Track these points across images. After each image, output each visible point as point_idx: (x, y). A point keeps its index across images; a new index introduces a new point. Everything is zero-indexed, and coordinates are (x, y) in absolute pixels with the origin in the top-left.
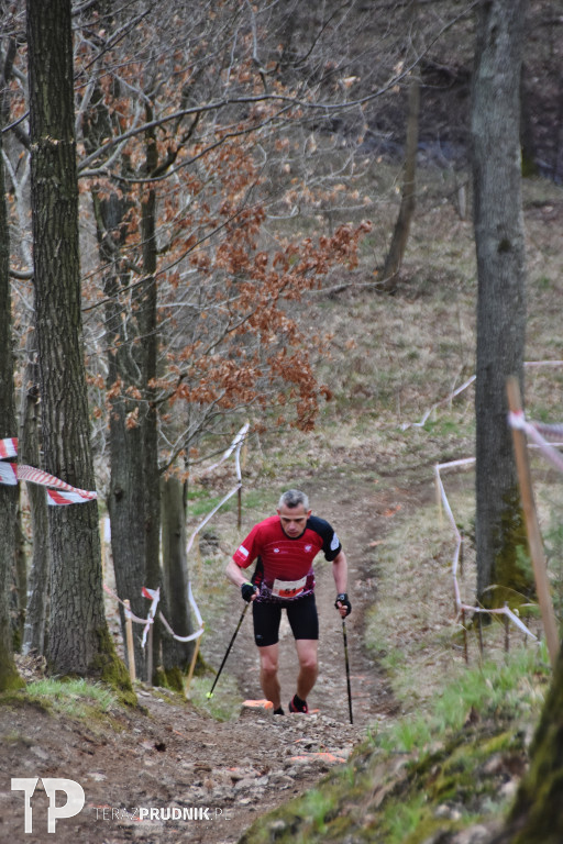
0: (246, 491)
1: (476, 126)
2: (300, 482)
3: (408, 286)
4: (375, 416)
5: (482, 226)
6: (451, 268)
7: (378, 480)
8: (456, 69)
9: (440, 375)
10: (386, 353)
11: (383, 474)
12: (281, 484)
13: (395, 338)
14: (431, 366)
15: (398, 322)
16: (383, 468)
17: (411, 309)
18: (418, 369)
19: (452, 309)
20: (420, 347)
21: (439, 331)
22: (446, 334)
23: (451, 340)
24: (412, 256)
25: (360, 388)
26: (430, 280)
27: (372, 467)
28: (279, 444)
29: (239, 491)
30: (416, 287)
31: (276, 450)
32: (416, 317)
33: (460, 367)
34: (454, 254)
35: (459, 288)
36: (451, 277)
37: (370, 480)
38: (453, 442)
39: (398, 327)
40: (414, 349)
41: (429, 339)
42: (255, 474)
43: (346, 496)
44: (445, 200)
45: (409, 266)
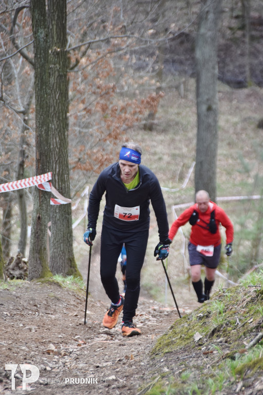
3: (158, 127)
5: (200, 99)
6: (177, 119)
9: (173, 167)
10: (148, 157)
13: (152, 150)
14: (168, 163)
15: (154, 143)
17: (161, 137)
18: (163, 164)
19: (178, 138)
20: (164, 154)
21: (172, 147)
22: (175, 149)
23: (177, 152)
24: (160, 113)
26: (168, 125)
30: (162, 128)
32: (162, 141)
33: (182, 164)
34: (178, 114)
35: (181, 129)
36: (177, 124)
40: (161, 155)
41: (167, 151)
44: (174, 90)
45: (159, 119)
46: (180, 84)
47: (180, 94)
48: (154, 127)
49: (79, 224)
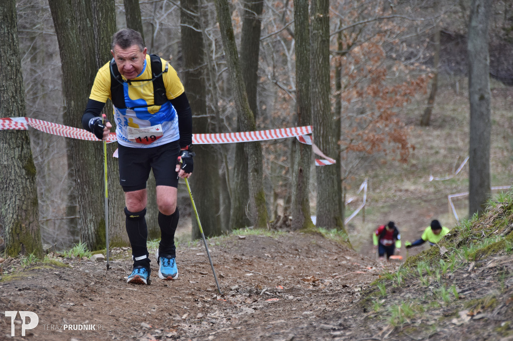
0: (366, 208)
1: (470, 47)
2: (388, 204)
3: (434, 124)
4: (421, 177)
5: (472, 89)
6: (453, 116)
7: (423, 204)
8: (454, 34)
9: (449, 160)
10: (425, 151)
11: (425, 201)
12: (381, 205)
13: (429, 145)
14: (445, 156)
15: (430, 138)
16: (425, 199)
17: (436, 133)
18: (439, 157)
19: (454, 133)
20: (440, 148)
21: (448, 141)
22: (451, 143)
23: (453, 146)
24: (436, 110)
25: (414, 165)
26: (444, 121)
27: (420, 198)
28: (379, 188)
29: (364, 208)
30: (438, 124)
31: (378, 191)
32: (438, 136)
33: (458, 157)
34: (454, 110)
35: (457, 124)
36: (453, 119)
37: (419, 204)
38: (455, 188)
39: (430, 141)
40: (437, 149)
41: (443, 145)
42: (369, 200)
43: (409, 210)
44: (450, 88)
45: (435, 115)
46: (455, 83)
47: (455, 92)
48: (430, 123)
49: (358, 215)
